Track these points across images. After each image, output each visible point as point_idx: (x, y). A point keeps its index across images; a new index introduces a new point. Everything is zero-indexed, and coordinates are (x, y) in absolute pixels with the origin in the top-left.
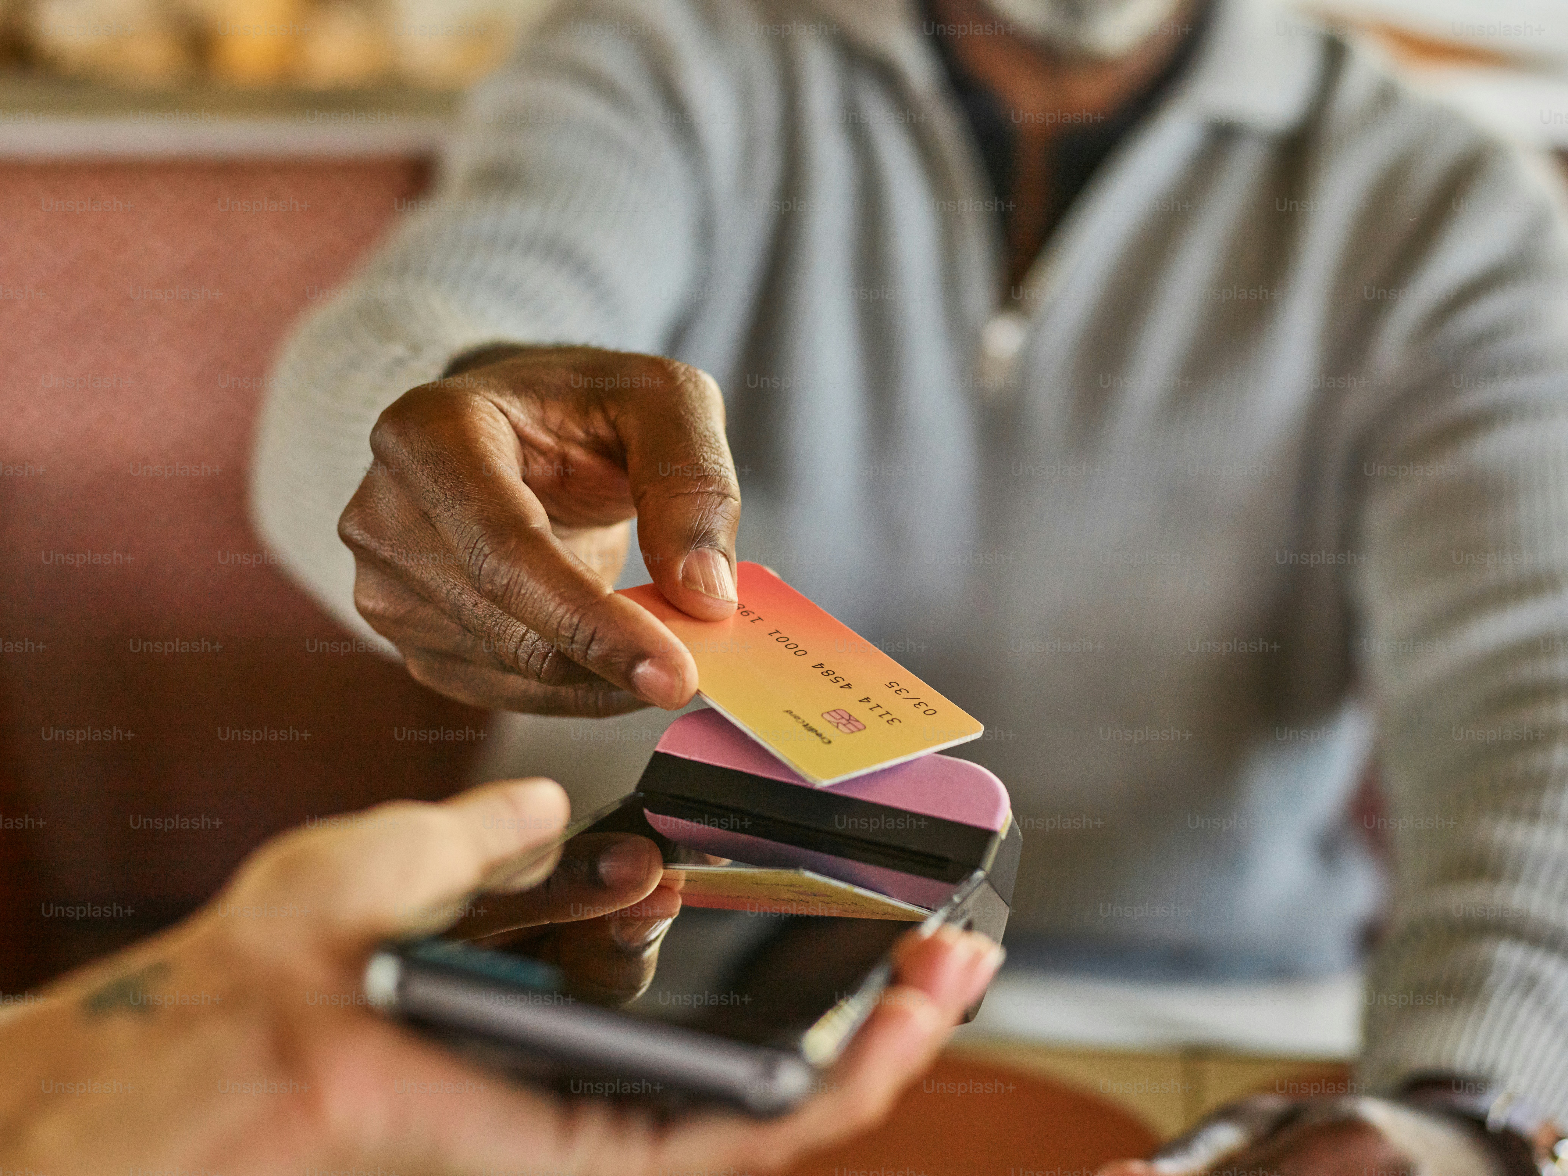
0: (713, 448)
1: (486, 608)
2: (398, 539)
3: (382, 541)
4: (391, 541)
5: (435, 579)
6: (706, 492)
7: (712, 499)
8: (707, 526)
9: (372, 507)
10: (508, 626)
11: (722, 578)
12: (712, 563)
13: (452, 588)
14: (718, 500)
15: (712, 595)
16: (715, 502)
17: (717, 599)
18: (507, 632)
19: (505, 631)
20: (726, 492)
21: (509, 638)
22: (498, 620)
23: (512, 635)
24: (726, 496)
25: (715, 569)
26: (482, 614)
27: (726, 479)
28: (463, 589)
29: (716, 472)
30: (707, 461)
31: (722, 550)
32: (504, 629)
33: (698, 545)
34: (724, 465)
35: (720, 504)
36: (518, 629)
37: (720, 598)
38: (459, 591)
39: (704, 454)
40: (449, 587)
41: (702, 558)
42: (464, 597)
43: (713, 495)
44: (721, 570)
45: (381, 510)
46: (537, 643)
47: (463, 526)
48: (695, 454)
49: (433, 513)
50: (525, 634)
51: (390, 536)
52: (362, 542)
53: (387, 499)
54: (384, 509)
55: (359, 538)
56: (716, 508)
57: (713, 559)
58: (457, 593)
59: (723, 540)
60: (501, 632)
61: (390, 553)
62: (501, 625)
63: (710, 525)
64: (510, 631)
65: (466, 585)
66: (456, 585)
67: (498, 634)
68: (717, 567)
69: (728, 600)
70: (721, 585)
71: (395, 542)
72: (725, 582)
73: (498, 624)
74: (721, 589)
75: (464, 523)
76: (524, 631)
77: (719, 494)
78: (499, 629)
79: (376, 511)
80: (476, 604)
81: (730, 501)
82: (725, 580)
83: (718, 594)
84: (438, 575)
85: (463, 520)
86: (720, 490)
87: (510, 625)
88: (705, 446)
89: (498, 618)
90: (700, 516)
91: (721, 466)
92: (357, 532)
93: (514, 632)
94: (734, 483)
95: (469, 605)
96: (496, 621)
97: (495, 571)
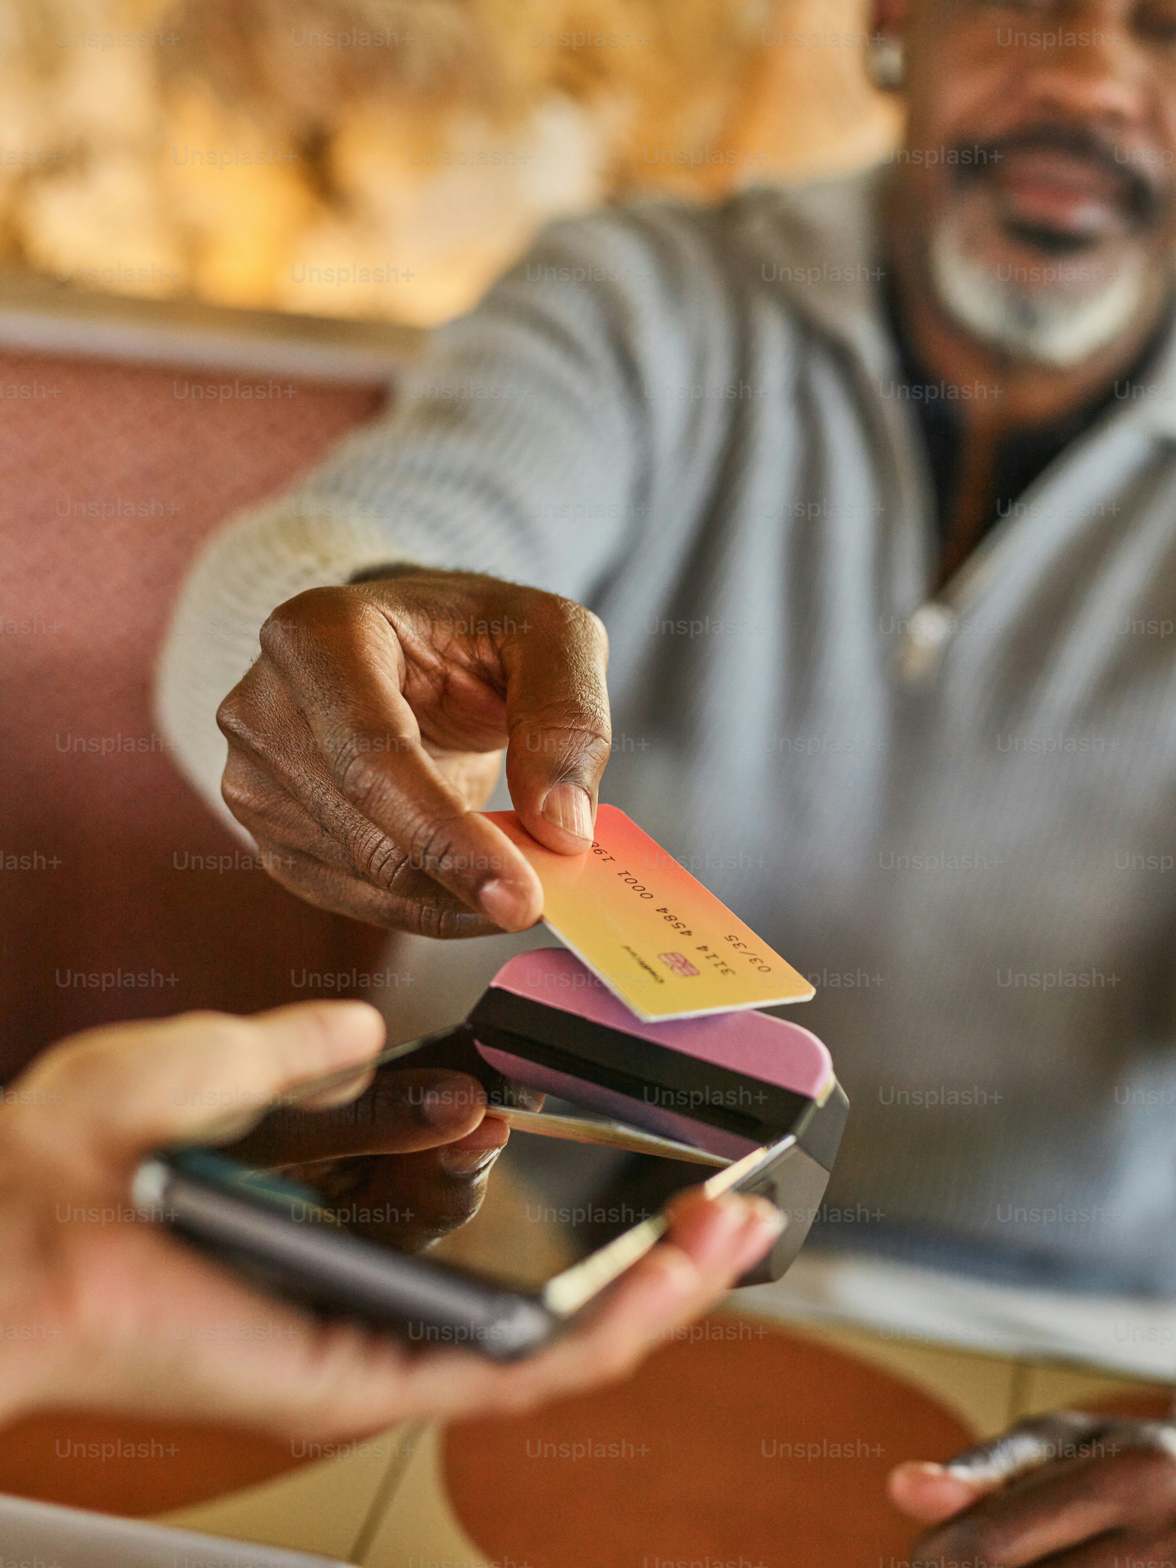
0: (592, 688)
1: (347, 810)
2: (273, 733)
3: (257, 733)
4: (266, 733)
5: (302, 776)
6: (579, 730)
7: (584, 738)
8: (575, 763)
9: (253, 699)
10: (366, 831)
11: (581, 815)
12: (574, 799)
13: (317, 787)
14: (589, 739)
15: (569, 830)
16: (586, 740)
17: (572, 835)
18: (365, 836)
19: (362, 836)
20: (598, 732)
21: (365, 843)
22: (357, 824)
23: (369, 840)
24: (597, 736)
25: (576, 805)
26: (343, 816)
27: (600, 720)
28: (328, 789)
29: (591, 711)
30: (585, 699)
31: (586, 788)
32: (361, 833)
33: (563, 780)
34: (600, 706)
35: (591, 742)
36: (375, 835)
37: (576, 834)
38: (324, 791)
39: (583, 693)
40: (314, 785)
41: (565, 792)
42: (328, 797)
43: (586, 733)
44: (581, 807)
45: (261, 703)
46: (392, 851)
47: (336, 726)
48: (574, 692)
49: (308, 712)
50: (381, 841)
51: (266, 728)
52: (239, 731)
53: (268, 693)
54: (263, 702)
55: (236, 726)
56: (586, 746)
57: (576, 796)
58: (322, 792)
59: (588, 777)
60: (358, 835)
61: (263, 745)
62: (359, 829)
63: (578, 762)
64: (367, 837)
65: (332, 785)
66: (321, 784)
67: (355, 838)
68: (578, 804)
69: (584, 837)
70: (579, 821)
71: (269, 735)
72: (584, 819)
73: (356, 828)
74: (579, 825)
75: (337, 723)
76: (381, 838)
77: (591, 733)
78: (357, 833)
79: (256, 702)
80: (338, 806)
81: (601, 742)
82: (584, 817)
83: (575, 830)
84: (305, 772)
85: (337, 721)
86: (592, 729)
87: (368, 830)
88: (585, 685)
89: (357, 822)
90: (570, 752)
91: (597, 706)
92: (235, 720)
93: (371, 837)
94: (607, 725)
95: (331, 805)
96: (355, 824)
97: (361, 774)
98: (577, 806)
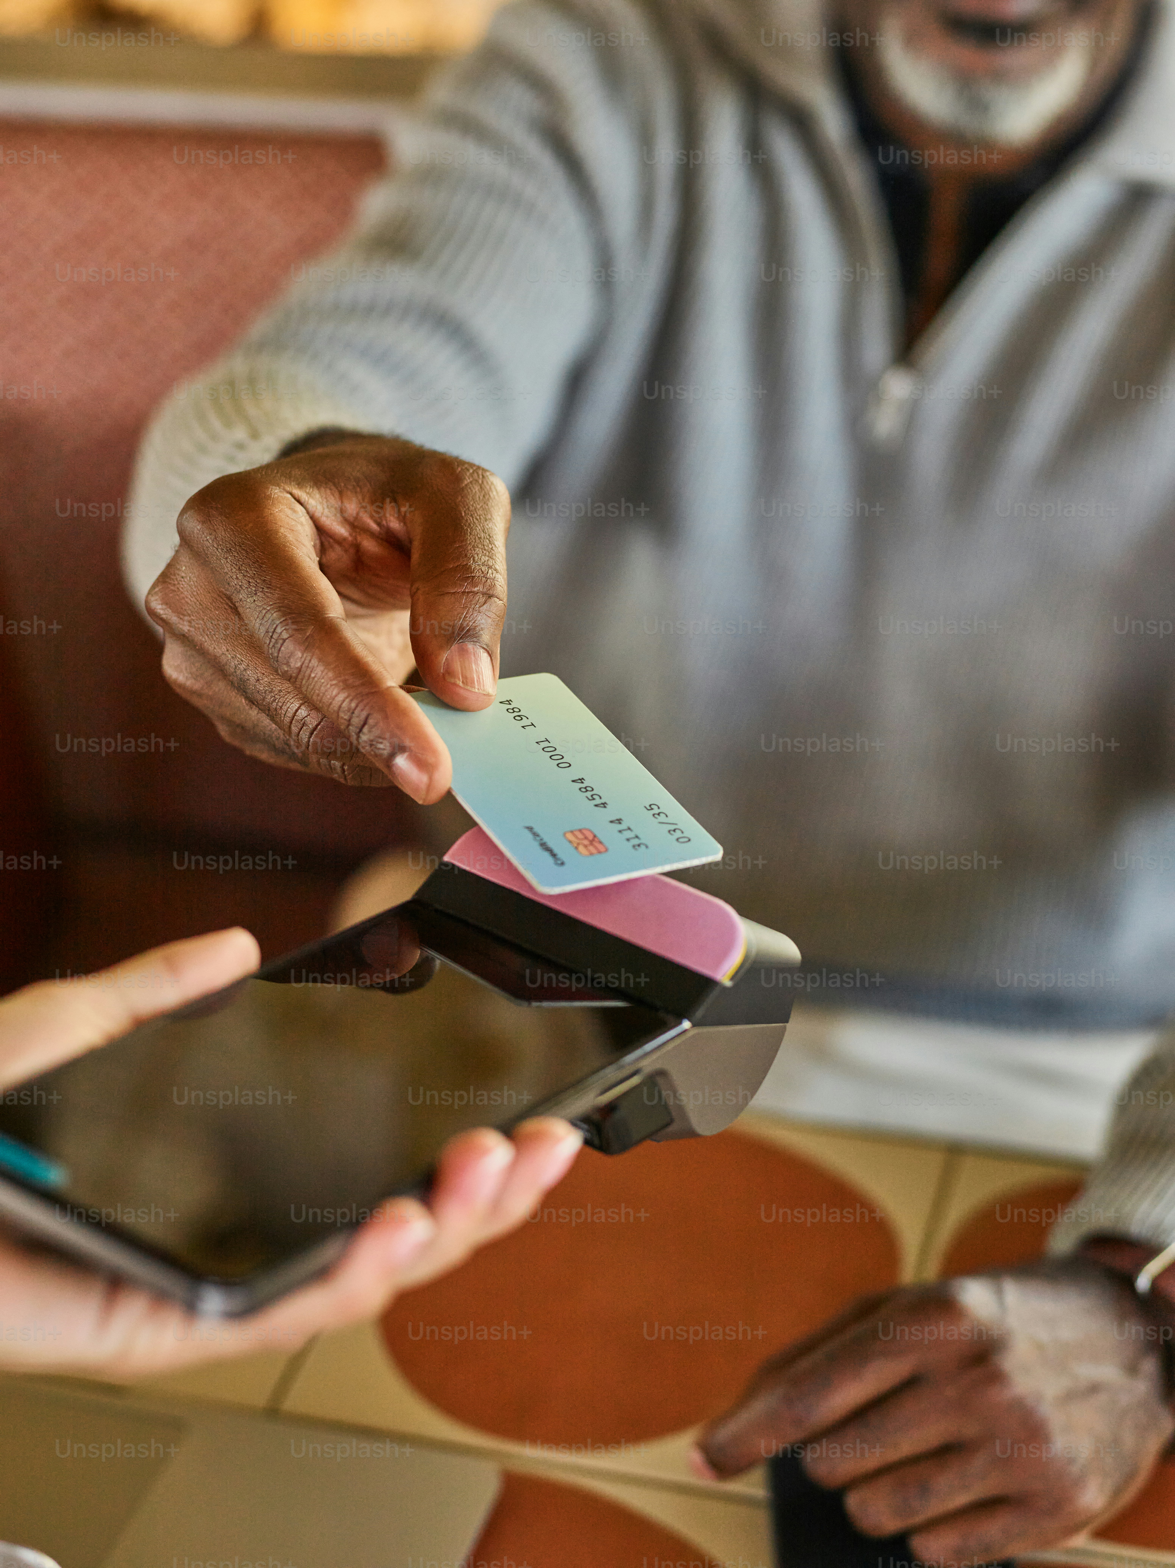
0: (485, 550)
1: (266, 684)
2: (196, 616)
3: (181, 616)
4: (190, 616)
5: (226, 655)
6: (471, 592)
7: (477, 598)
8: (471, 624)
9: (174, 585)
10: (284, 702)
11: (480, 672)
12: (473, 658)
13: (239, 664)
14: (482, 600)
15: (469, 688)
16: (479, 601)
17: (473, 692)
18: (283, 708)
19: (281, 707)
20: (491, 592)
21: (284, 713)
22: (276, 696)
23: (287, 710)
24: (490, 596)
25: (475, 663)
26: (263, 690)
27: (491, 580)
28: (248, 665)
29: (483, 573)
30: (477, 562)
31: (485, 646)
32: (280, 704)
33: (461, 641)
34: (493, 567)
35: (485, 603)
36: (292, 705)
37: (477, 690)
38: (245, 667)
39: (476, 556)
40: (237, 663)
41: (463, 652)
42: (248, 673)
43: (479, 594)
44: (481, 665)
45: (182, 588)
46: (306, 718)
47: (264, 612)
48: (466, 555)
49: (235, 598)
50: (297, 711)
51: (189, 612)
52: (164, 616)
53: (188, 578)
54: (185, 587)
55: (162, 612)
56: (480, 607)
57: (474, 654)
58: (243, 669)
59: (486, 637)
60: (278, 707)
61: (188, 628)
62: (278, 701)
63: (474, 623)
64: (285, 707)
65: (251, 661)
66: (242, 661)
67: (276, 709)
68: (478, 662)
69: (484, 693)
70: (479, 679)
71: (192, 617)
72: (484, 676)
73: (276, 700)
74: (479, 681)
75: (265, 609)
76: (296, 708)
77: (484, 594)
78: (277, 705)
79: (178, 588)
80: (258, 680)
81: (494, 601)
82: (484, 674)
83: (475, 688)
84: (228, 651)
85: (265, 607)
86: (485, 590)
87: (286, 701)
88: (478, 547)
89: (276, 694)
90: (465, 614)
91: (490, 567)
92: (160, 607)
93: (288, 707)
94: (500, 584)
95: (253, 680)
96: (274, 697)
97: (292, 654)
98: (477, 664)
